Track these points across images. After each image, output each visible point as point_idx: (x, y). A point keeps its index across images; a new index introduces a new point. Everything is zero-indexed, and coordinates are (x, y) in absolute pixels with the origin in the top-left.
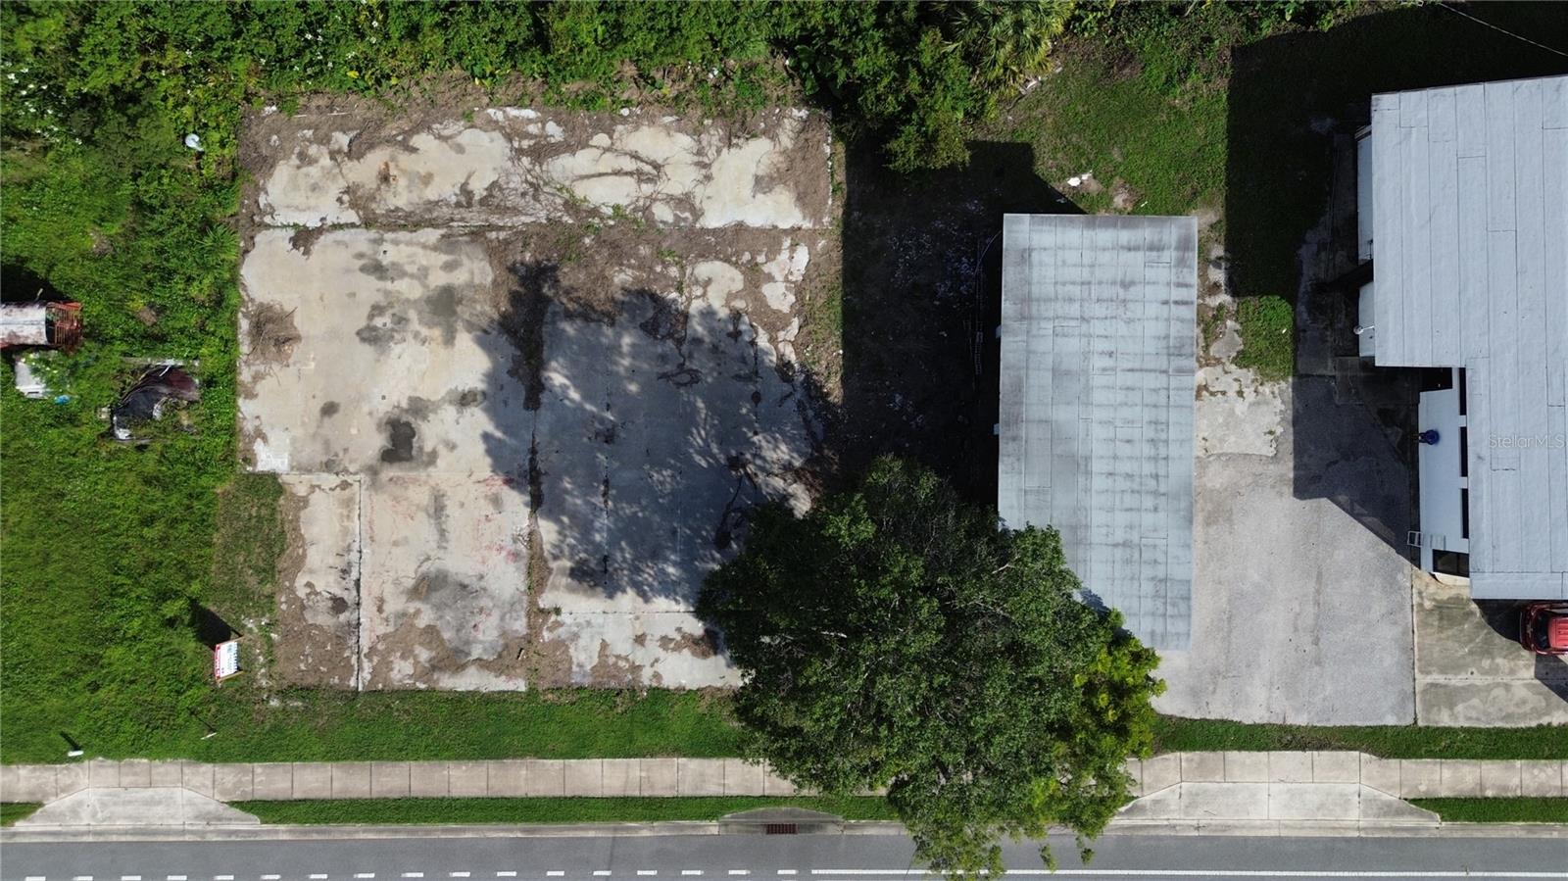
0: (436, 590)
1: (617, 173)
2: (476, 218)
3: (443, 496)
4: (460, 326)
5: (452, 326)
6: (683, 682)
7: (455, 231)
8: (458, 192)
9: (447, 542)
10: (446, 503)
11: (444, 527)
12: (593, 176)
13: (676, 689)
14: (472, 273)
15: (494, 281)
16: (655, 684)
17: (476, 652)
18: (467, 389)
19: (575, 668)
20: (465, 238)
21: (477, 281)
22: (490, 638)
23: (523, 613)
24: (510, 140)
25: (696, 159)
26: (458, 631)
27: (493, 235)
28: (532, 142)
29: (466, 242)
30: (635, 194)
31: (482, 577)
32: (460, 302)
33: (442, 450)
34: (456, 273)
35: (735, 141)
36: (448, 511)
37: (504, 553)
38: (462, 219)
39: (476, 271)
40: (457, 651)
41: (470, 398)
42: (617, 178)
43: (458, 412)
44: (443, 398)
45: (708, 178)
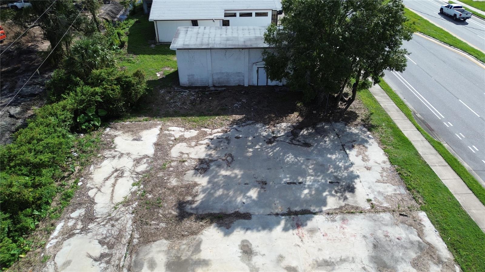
0: (385, 262)
1: (114, 185)
2: (121, 251)
3: (317, 261)
4: (195, 257)
5: (196, 262)
6: (381, 154)
7: (127, 263)
8: (99, 262)
9: (348, 257)
10: (321, 259)
11: (338, 260)
12: (112, 195)
13: (387, 156)
14: (160, 251)
15: (166, 239)
16: (388, 163)
17: (415, 238)
18: (240, 251)
19: (398, 192)
20: (134, 257)
21: (165, 248)
22: (402, 230)
23: (378, 215)
24: (74, 234)
25: (117, 158)
26: (406, 248)
27: (135, 241)
28: (80, 223)
29: (137, 256)
30: (128, 178)
31: (364, 236)
32: (179, 258)
33: (285, 263)
34: (157, 261)
35: (113, 147)
36: (327, 258)
37: (344, 226)
38: (119, 259)
39: (158, 249)
40: (421, 248)
41: (246, 249)
42: (117, 186)
43: (257, 255)
44: (247, 264)
45: (128, 154)
